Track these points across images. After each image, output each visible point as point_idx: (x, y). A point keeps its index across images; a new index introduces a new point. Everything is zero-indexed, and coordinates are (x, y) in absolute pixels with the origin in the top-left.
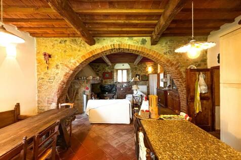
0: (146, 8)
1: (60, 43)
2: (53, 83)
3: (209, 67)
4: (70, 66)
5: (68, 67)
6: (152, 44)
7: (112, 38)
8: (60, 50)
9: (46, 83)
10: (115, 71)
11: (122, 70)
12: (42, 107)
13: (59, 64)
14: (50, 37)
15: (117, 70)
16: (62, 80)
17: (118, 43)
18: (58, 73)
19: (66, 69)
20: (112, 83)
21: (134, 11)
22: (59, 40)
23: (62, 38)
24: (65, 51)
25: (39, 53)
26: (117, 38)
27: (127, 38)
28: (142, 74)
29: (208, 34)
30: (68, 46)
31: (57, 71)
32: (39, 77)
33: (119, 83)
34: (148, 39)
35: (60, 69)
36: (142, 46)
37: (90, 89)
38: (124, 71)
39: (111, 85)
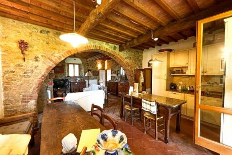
0: (131, 33)
1: (41, 32)
2: (31, 78)
3: (143, 68)
4: (54, 60)
5: (51, 60)
6: (120, 51)
7: (95, 41)
8: (42, 41)
9: (19, 77)
10: (66, 65)
11: (74, 64)
12: (12, 107)
13: (39, 56)
14: (25, 22)
15: (68, 64)
16: (43, 73)
17: (99, 45)
18: (38, 66)
19: (50, 63)
20: (63, 78)
21: (125, 32)
22: (40, 28)
23: (43, 28)
24: (48, 43)
25: (5, 38)
26: (98, 42)
27: (105, 43)
28: (94, 69)
29: (143, 50)
30: (52, 38)
31: (36, 64)
32: (6, 69)
33: (70, 77)
34: (118, 47)
35: (41, 62)
36: (114, 51)
37: (53, 84)
38: (75, 65)
39: (63, 80)
